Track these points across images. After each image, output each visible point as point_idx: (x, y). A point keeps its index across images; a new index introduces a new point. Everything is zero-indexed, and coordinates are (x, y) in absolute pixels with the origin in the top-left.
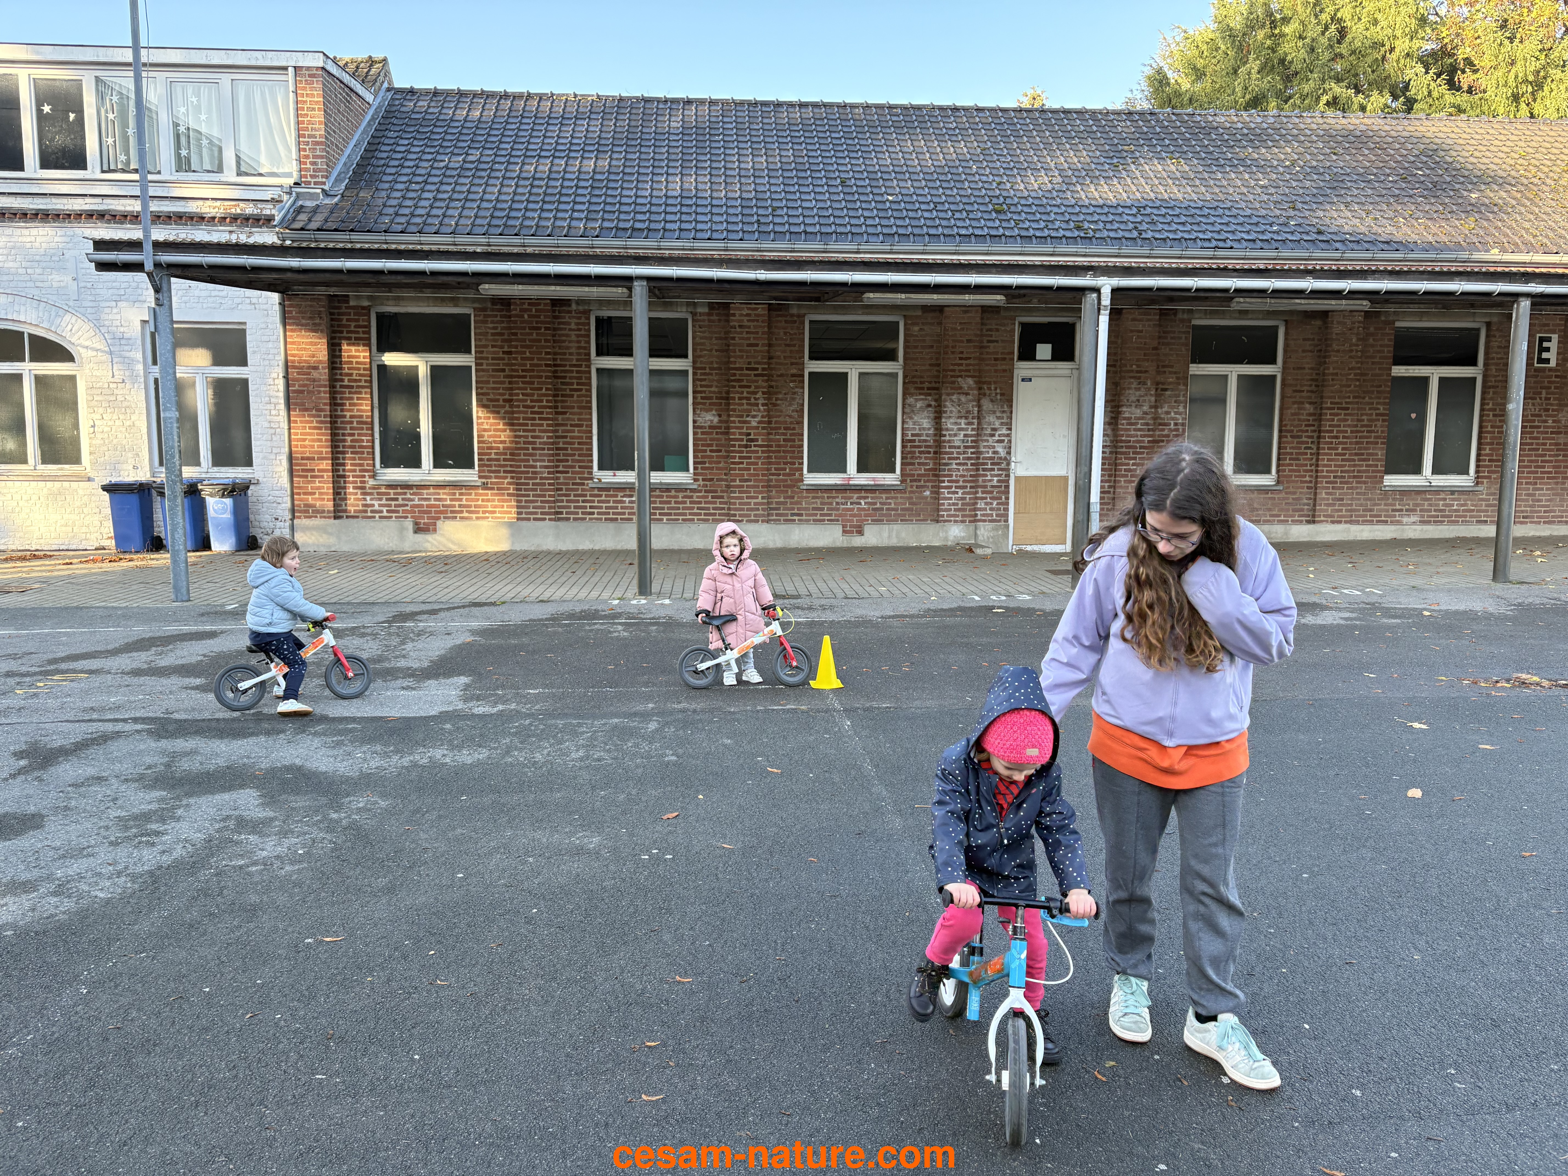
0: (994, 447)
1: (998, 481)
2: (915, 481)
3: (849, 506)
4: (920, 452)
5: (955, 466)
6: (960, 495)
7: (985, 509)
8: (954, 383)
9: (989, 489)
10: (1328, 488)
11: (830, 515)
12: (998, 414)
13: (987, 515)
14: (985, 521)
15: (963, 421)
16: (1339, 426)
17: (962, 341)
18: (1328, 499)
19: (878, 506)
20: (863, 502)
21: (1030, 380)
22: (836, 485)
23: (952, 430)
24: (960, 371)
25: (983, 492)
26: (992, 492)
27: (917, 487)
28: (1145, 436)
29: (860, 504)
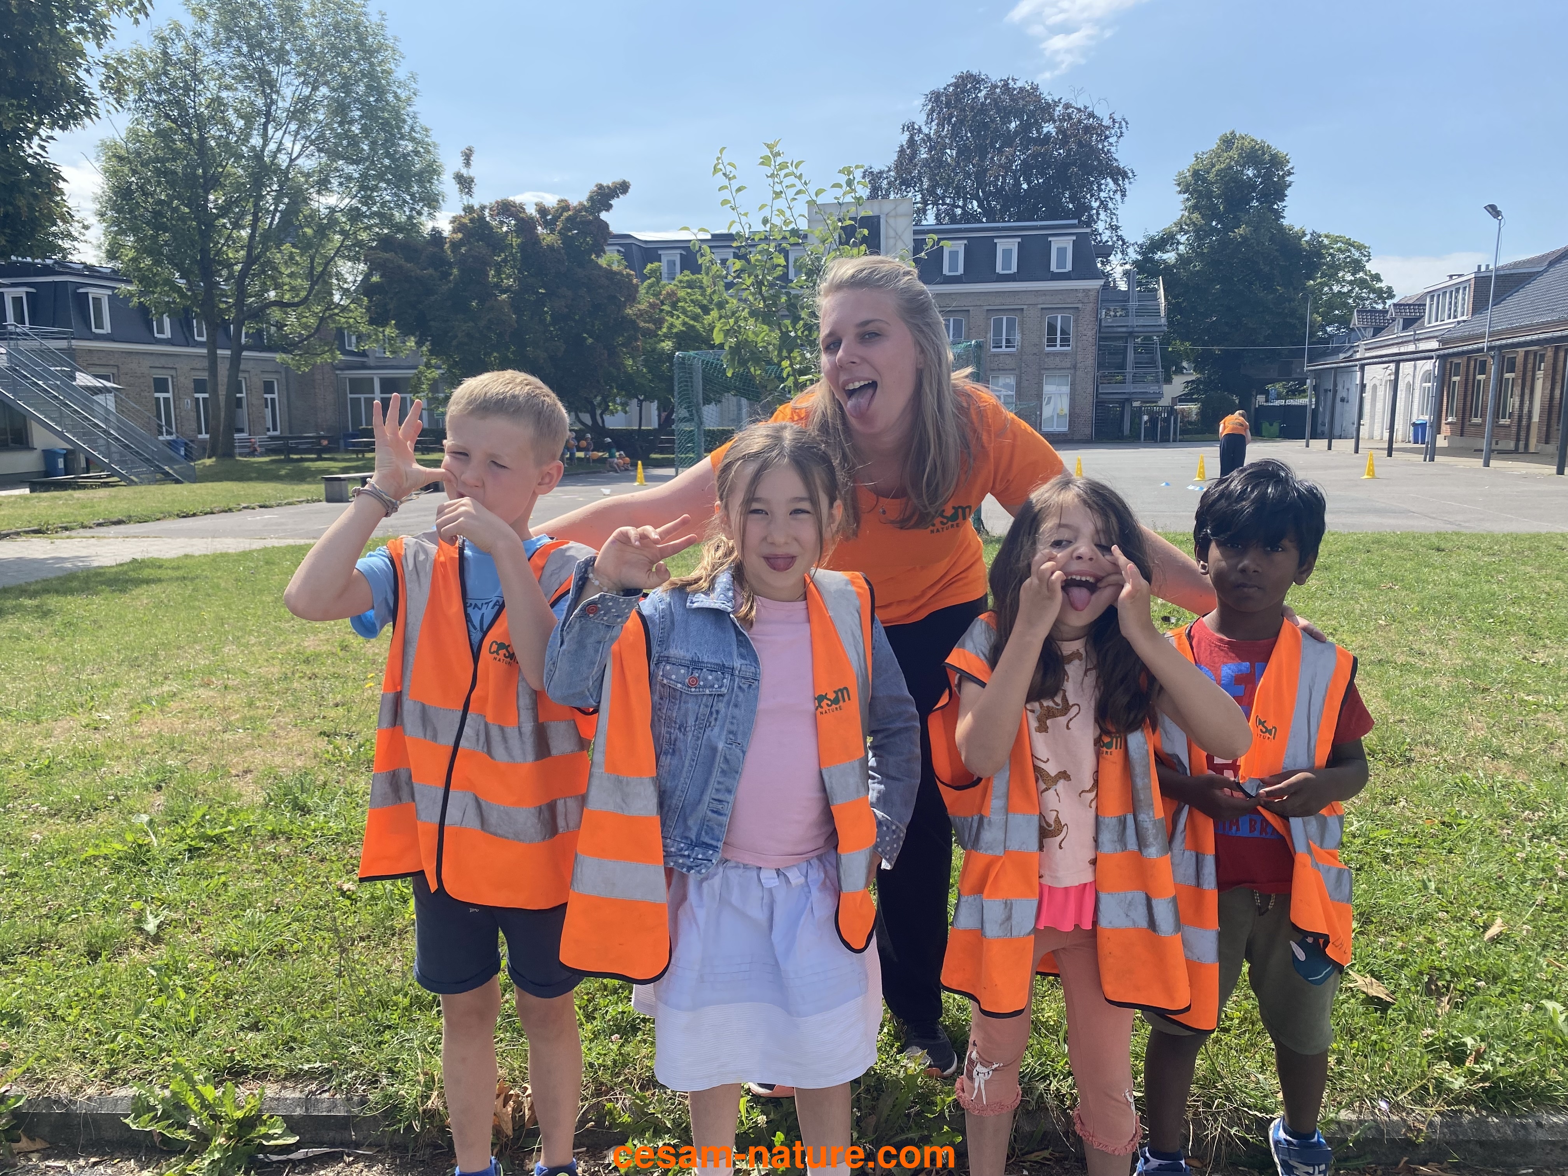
19: (1508, 434)
20: (1505, 432)
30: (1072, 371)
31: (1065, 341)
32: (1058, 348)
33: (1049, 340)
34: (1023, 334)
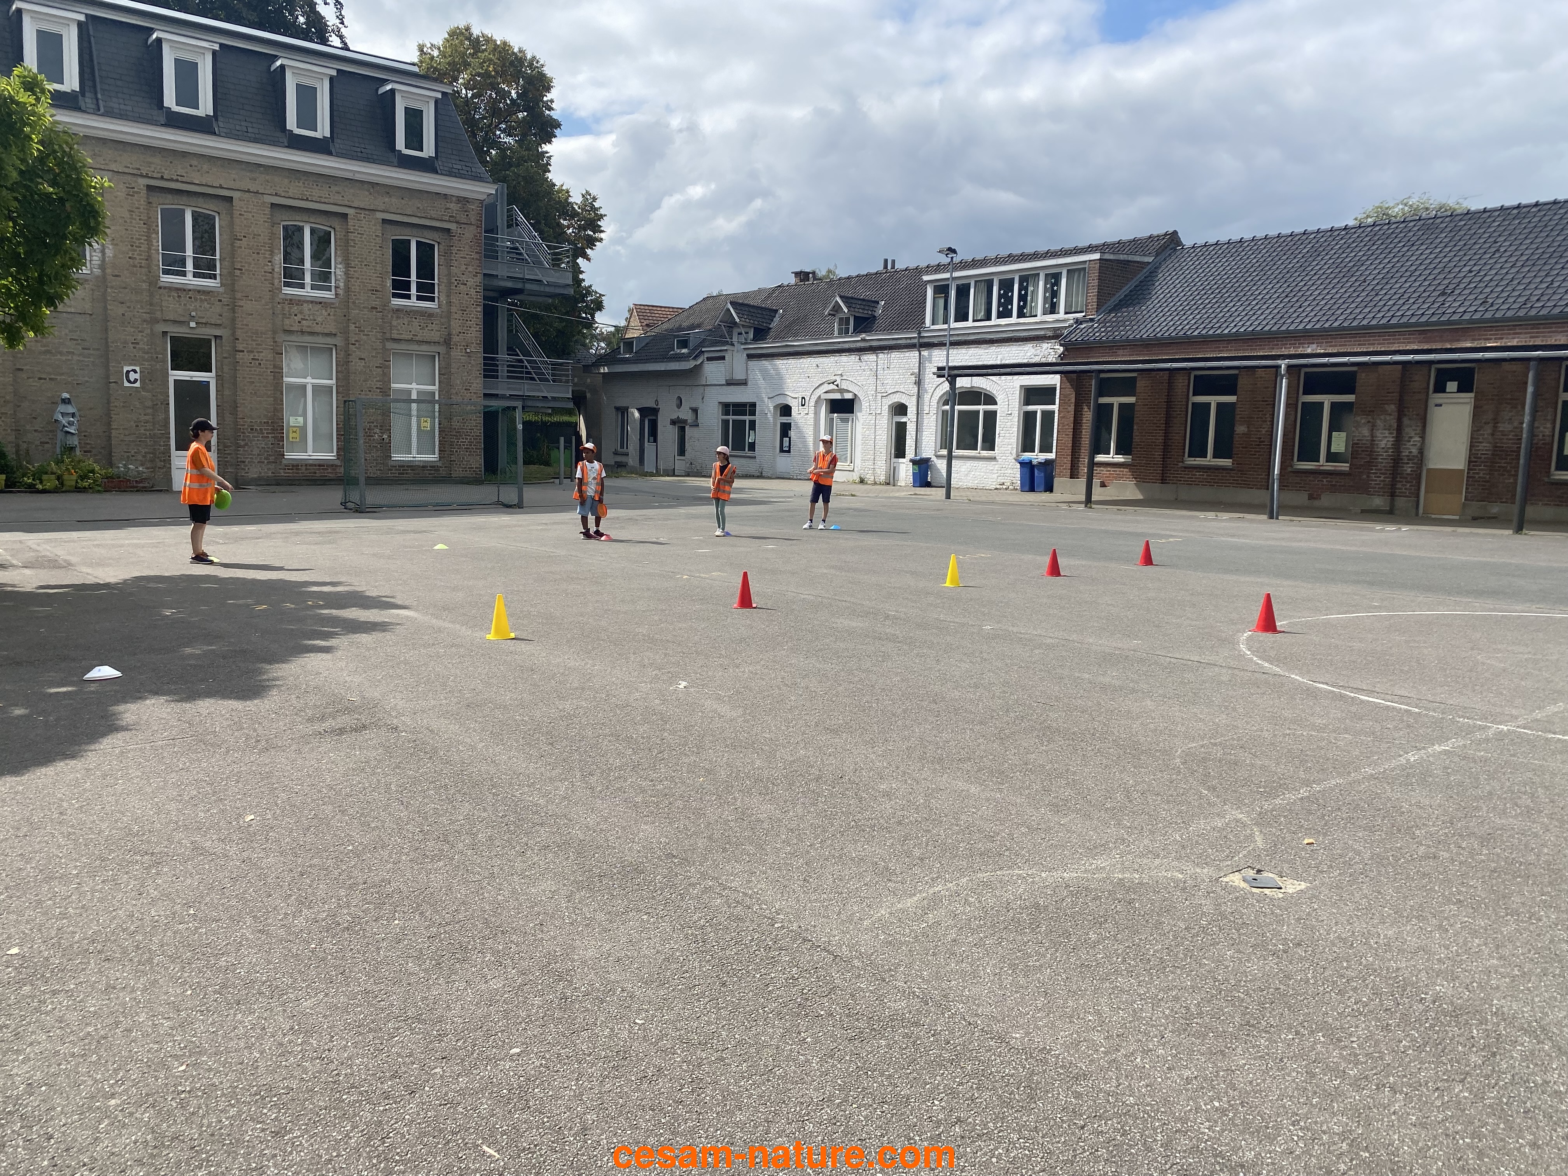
0: (1409, 449)
1: (1411, 471)
2: (1357, 469)
3: (1317, 483)
4: (1363, 451)
5: (1380, 460)
6: (1382, 479)
7: (1402, 489)
8: (1381, 408)
9: (1404, 476)
11: (1304, 488)
12: (1414, 428)
13: (1403, 493)
14: (1401, 496)
15: (1387, 432)
17: (1389, 382)
19: (1334, 484)
20: (1325, 480)
21: (1441, 405)
22: (1312, 470)
23: (1379, 437)
24: (1386, 400)
25: (1400, 478)
26: (1406, 478)
27: (1359, 473)
29: (1323, 481)
30: (442, 349)
31: (426, 291)
32: (413, 302)
33: (396, 285)
34: (348, 266)
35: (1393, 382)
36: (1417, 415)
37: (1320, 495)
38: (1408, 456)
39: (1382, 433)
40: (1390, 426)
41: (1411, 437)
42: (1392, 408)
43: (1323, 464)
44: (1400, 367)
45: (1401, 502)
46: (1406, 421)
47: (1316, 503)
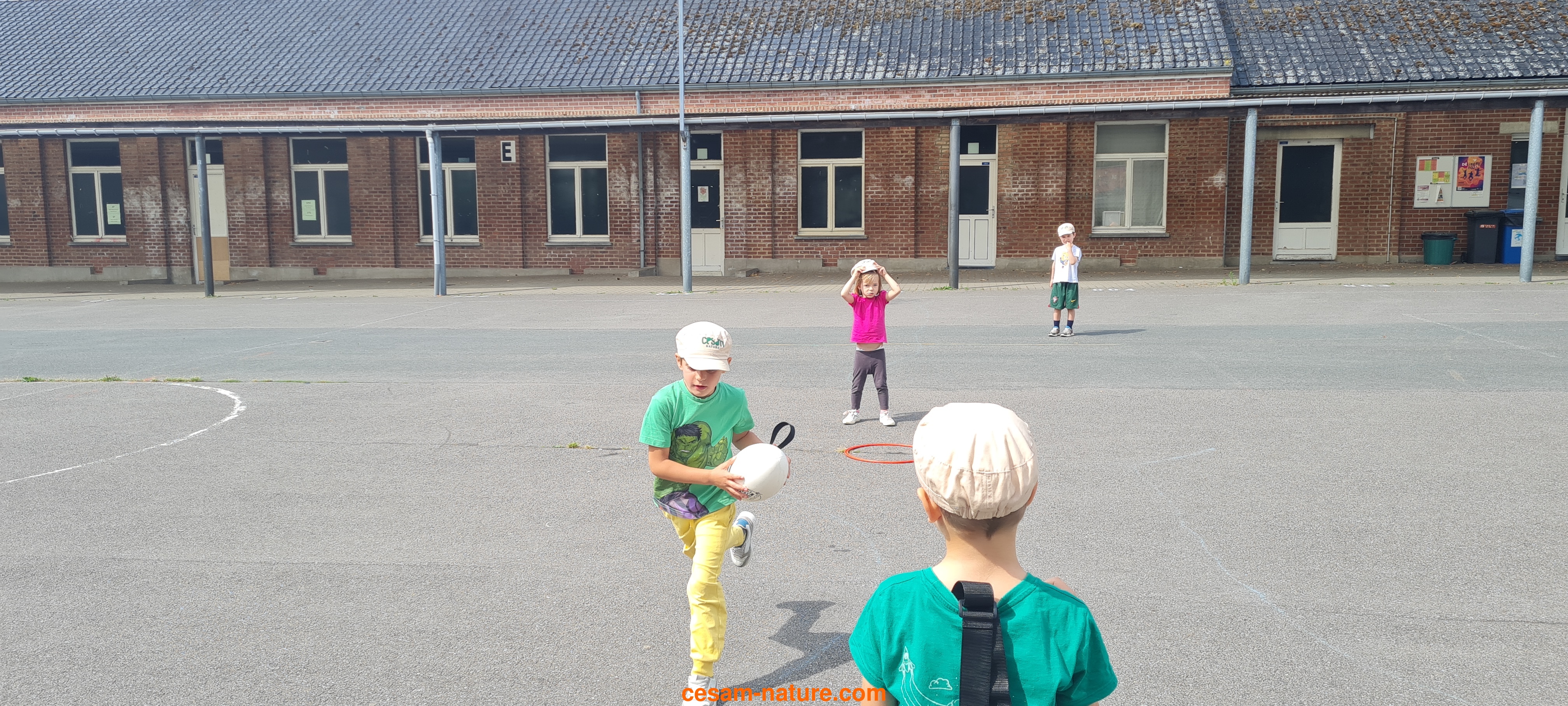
0: (177, 219)
1: (182, 240)
2: (134, 240)
3: (98, 256)
4: (135, 222)
5: (152, 231)
6: (157, 249)
7: (176, 258)
8: (145, 179)
9: (177, 245)
10: (378, 244)
11: (87, 261)
12: (178, 198)
13: (177, 261)
14: (177, 265)
15: (154, 203)
16: (381, 204)
17: (148, 154)
18: (379, 251)
19: (114, 256)
20: (105, 253)
22: (92, 243)
23: (148, 208)
24: (149, 172)
25: (174, 247)
26: (179, 247)
27: (136, 244)
28: (261, 211)
29: (104, 254)
35: (152, 153)
36: (179, 186)
37: (102, 269)
38: (177, 226)
39: (149, 204)
40: (156, 197)
41: (177, 208)
42: (154, 179)
43: (103, 237)
44: (155, 139)
45: (177, 271)
46: (170, 192)
47: (99, 277)
